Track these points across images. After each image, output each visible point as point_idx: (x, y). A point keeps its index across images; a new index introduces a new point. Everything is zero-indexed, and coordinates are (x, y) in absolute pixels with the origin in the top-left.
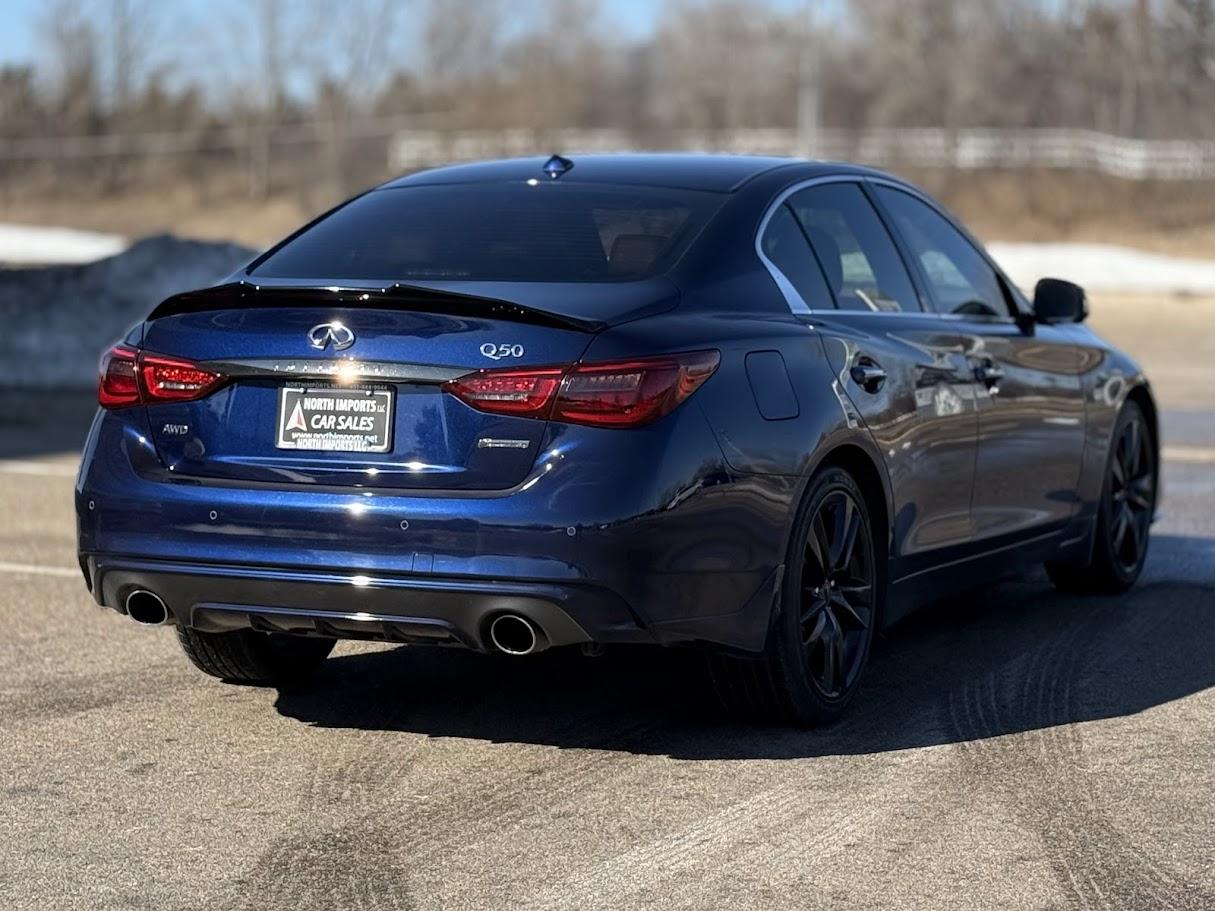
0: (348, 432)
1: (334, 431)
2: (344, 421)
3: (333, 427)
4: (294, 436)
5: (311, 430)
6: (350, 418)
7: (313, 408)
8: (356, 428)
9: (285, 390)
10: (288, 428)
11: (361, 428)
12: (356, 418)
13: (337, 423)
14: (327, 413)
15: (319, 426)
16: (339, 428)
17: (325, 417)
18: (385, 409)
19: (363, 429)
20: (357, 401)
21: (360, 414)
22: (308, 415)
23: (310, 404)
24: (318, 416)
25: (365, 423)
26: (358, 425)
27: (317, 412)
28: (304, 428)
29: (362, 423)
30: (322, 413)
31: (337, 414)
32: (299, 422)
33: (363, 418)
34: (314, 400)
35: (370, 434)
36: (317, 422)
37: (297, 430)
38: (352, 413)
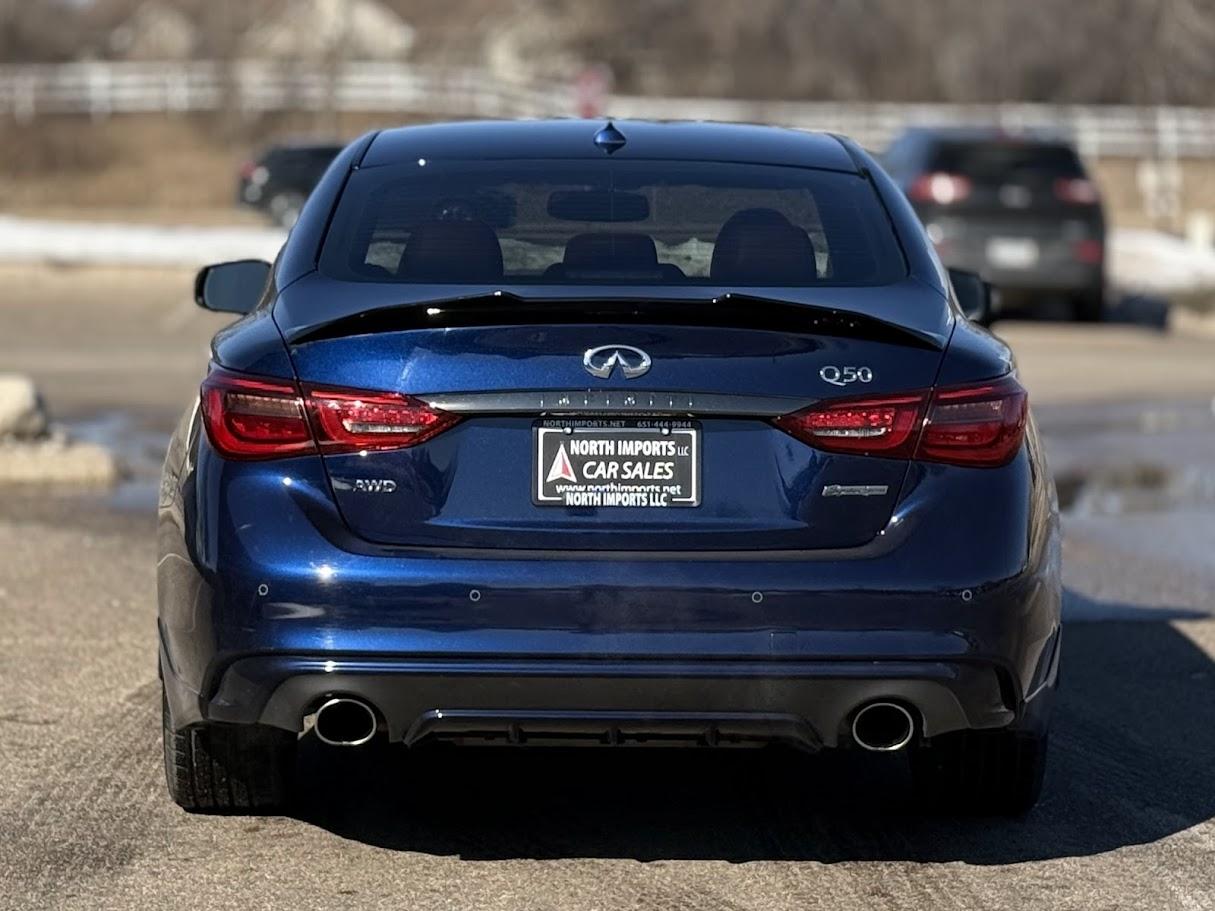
0: (637, 481)
1: (619, 481)
2: (632, 468)
3: (615, 476)
4: (560, 489)
5: (582, 481)
6: (639, 465)
7: (584, 453)
8: (647, 477)
9: (542, 431)
10: (549, 479)
11: (656, 477)
12: (648, 464)
13: (621, 471)
14: (607, 459)
15: (595, 476)
16: (623, 476)
17: (602, 464)
18: (689, 451)
19: (660, 477)
20: (647, 443)
21: (653, 459)
22: (578, 462)
23: (576, 447)
24: (594, 463)
25: (661, 470)
26: (651, 472)
27: (589, 458)
28: (573, 478)
29: (657, 470)
30: (598, 458)
31: (621, 459)
32: (565, 471)
33: (658, 464)
34: (585, 442)
35: (670, 483)
36: (592, 470)
37: (563, 481)
38: (641, 458)
